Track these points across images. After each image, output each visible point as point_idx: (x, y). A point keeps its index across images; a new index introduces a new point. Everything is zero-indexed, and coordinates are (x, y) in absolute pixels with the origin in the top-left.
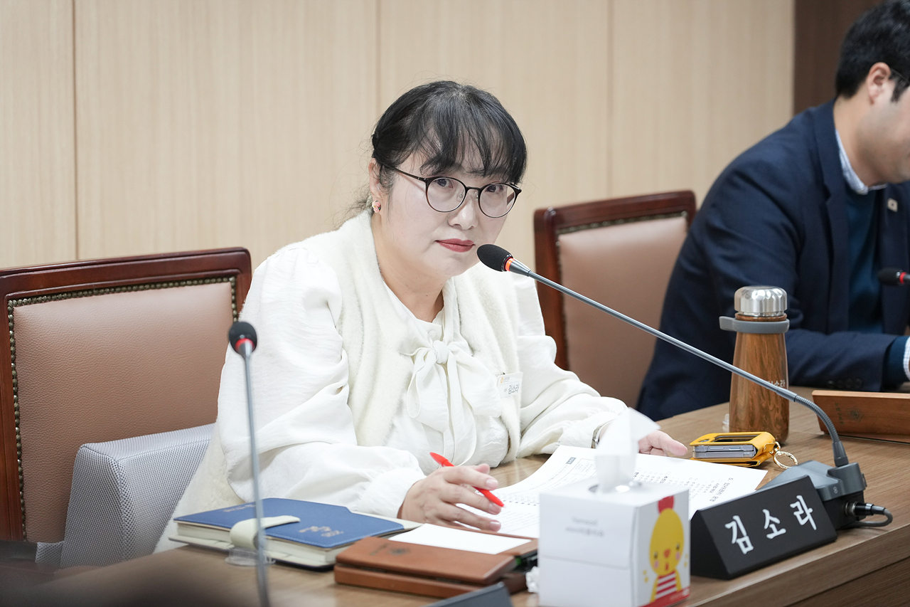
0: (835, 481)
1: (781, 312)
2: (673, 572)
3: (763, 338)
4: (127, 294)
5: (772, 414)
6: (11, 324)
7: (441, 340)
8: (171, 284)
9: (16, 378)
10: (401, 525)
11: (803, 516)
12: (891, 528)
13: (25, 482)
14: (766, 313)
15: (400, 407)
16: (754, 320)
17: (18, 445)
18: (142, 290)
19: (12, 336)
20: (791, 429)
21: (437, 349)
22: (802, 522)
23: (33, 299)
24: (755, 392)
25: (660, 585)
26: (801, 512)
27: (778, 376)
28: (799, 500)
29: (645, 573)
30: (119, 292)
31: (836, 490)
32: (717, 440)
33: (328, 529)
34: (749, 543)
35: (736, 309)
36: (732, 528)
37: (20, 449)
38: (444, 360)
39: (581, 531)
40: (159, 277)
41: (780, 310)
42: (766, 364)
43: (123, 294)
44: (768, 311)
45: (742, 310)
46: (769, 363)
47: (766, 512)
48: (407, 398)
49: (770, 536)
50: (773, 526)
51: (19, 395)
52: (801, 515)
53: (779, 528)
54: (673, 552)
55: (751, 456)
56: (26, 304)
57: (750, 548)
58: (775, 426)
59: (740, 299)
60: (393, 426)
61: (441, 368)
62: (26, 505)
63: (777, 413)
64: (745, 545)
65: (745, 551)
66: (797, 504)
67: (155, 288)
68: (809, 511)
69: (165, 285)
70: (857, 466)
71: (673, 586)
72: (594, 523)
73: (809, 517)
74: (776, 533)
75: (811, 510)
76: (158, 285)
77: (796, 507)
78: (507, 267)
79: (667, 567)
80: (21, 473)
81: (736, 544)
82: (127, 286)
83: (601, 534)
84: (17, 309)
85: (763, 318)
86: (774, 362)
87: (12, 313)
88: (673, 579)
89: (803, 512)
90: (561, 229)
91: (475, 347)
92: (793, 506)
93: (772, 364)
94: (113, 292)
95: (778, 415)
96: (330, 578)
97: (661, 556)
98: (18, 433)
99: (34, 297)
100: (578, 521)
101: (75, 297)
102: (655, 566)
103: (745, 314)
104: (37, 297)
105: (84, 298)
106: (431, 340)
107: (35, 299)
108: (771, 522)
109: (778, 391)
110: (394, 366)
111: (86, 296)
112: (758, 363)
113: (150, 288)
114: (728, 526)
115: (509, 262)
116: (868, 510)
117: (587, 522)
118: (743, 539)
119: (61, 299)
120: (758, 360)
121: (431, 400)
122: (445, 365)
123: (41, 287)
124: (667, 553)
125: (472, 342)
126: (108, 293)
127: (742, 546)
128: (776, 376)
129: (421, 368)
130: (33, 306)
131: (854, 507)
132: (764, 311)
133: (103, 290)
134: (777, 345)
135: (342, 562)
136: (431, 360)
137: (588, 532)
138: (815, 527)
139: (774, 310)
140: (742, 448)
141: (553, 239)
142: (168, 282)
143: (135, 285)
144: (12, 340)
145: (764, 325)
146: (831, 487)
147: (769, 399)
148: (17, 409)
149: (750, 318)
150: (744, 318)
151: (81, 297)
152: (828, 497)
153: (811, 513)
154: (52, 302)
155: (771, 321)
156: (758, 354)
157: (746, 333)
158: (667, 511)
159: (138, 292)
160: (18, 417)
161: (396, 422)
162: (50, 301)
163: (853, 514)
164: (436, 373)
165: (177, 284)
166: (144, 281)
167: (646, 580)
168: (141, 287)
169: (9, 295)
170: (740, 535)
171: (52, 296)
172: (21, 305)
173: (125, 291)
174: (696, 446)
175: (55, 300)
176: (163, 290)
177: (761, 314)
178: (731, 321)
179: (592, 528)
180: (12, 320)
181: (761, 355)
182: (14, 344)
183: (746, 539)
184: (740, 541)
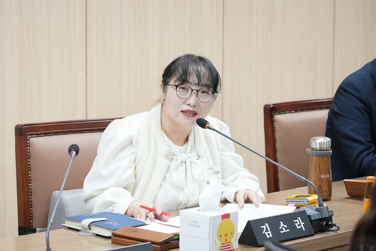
0: (318, 213)
1: (329, 147)
2: (229, 242)
3: (320, 157)
4: (79, 134)
5: (323, 188)
6: (28, 145)
7: (185, 153)
8: (97, 131)
9: (30, 165)
10: (145, 223)
11: (299, 225)
12: (340, 232)
13: (33, 205)
14: (322, 148)
15: (165, 178)
16: (318, 151)
17: (30, 191)
18: (85, 133)
19: (29, 149)
20: (333, 194)
21: (183, 156)
22: (298, 227)
23: (38, 135)
24: (317, 179)
25: (222, 247)
26: (299, 223)
27: (326, 173)
28: (298, 219)
29: (215, 242)
30: (75, 133)
31: (317, 216)
32: (296, 197)
33: (116, 223)
34: (270, 234)
35: (311, 146)
36: (264, 228)
37: (31, 192)
38: (185, 160)
39: (193, 225)
40: (93, 128)
41: (328, 146)
42: (321, 168)
43: (77, 134)
44: (323, 147)
45: (313, 146)
46: (322, 168)
47: (282, 223)
48: (168, 175)
49: (282, 232)
50: (283, 228)
51: (31, 172)
52: (298, 225)
53: (286, 229)
54: (229, 235)
55: (307, 204)
56: (35, 137)
57: (271, 236)
58: (325, 193)
59: (312, 142)
60: (161, 185)
61: (184, 164)
62: (33, 214)
63: (325, 188)
64: (269, 234)
65: (268, 237)
66: (297, 221)
67: (91, 132)
68: (302, 224)
69: (95, 131)
70: (327, 207)
71: (230, 248)
72: (197, 222)
73: (302, 226)
74: (285, 231)
75: (303, 223)
76: (92, 131)
77: (297, 222)
78: (206, 127)
79: (226, 240)
80: (31, 201)
81: (265, 234)
82: (79, 131)
83: (199, 227)
84: (31, 139)
85: (320, 150)
86: (324, 167)
87: (29, 140)
88: (230, 245)
89: (299, 224)
90: (275, 113)
91: (200, 156)
92: (295, 221)
93: (323, 168)
94: (73, 134)
95: (326, 188)
96: (110, 241)
97: (223, 236)
98: (30, 186)
99: (39, 134)
100: (192, 222)
101: (57, 135)
102: (220, 240)
103: (314, 148)
104: (40, 134)
105: (60, 136)
106: (180, 153)
107: (39, 135)
108: (283, 227)
109: (299, 177)
110: (163, 162)
111: (61, 135)
112: (318, 167)
113: (89, 132)
114: (262, 227)
115: (207, 125)
116: (330, 224)
117: (195, 222)
118: (268, 232)
119: (50, 136)
120: (318, 166)
121: (177, 176)
122: (185, 162)
123: (42, 131)
124: (226, 235)
125: (198, 154)
126: (71, 134)
127: (267, 235)
128: (325, 173)
129: (174, 164)
130: (38, 138)
131: (325, 223)
132: (321, 147)
133: (68, 133)
134: (326, 160)
135: (114, 235)
136: (179, 161)
137: (195, 226)
138: (304, 230)
139: (325, 147)
140: (304, 200)
141: (272, 117)
142: (96, 130)
143: (82, 131)
144: (28, 151)
145: (322, 152)
146: (315, 215)
147: (322, 182)
148: (30, 177)
149: (316, 150)
150: (313, 149)
151: (59, 135)
152: (313, 218)
153: (303, 224)
154: (47, 137)
155: (323, 151)
156: (318, 164)
157: (314, 155)
158: (226, 219)
159: (84, 134)
160: (30, 180)
161: (163, 184)
162: (46, 136)
163: (325, 226)
164: (181, 166)
165: (100, 131)
166: (86, 129)
167: (216, 244)
168: (85, 132)
169: (28, 133)
170: (267, 230)
171: (47, 134)
172: (33, 137)
173: (78, 133)
174: (287, 199)
175: (48, 136)
176: (94, 133)
177: (320, 148)
178: (309, 150)
179: (196, 224)
180: (29, 143)
181: (319, 164)
182: (29, 152)
183: (270, 232)
184: (266, 233)
